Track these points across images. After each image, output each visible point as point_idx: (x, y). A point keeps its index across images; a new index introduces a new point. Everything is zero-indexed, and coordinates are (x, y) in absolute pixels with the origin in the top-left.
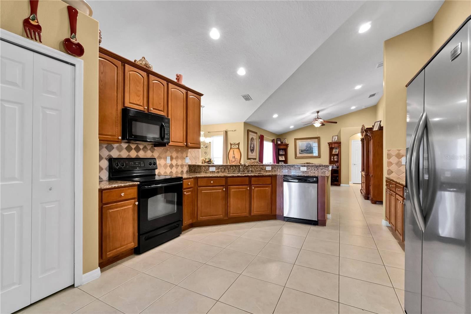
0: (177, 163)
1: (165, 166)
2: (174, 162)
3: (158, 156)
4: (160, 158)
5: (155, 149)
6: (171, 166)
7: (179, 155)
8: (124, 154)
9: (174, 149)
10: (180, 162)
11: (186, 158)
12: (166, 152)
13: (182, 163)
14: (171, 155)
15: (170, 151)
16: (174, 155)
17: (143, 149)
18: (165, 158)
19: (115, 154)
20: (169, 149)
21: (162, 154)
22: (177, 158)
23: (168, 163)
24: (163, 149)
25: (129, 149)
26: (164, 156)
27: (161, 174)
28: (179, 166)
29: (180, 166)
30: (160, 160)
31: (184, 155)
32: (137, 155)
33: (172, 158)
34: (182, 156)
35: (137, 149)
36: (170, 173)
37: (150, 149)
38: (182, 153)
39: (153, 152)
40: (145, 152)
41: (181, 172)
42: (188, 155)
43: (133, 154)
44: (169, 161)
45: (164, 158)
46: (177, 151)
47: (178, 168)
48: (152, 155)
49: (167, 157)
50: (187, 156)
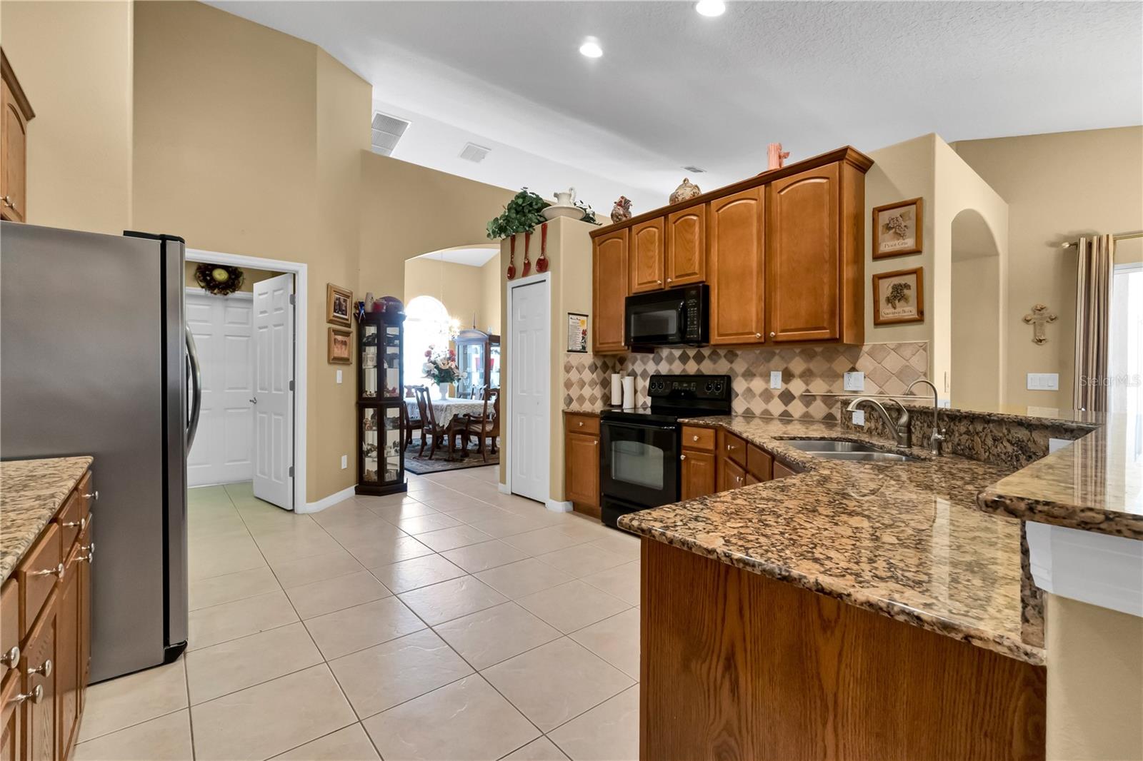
0: (807, 391)
1: (767, 395)
2: (797, 387)
3: (745, 371)
4: (749, 375)
5: (736, 355)
6: (787, 397)
7: (817, 365)
8: (677, 368)
9: (798, 351)
10: (818, 387)
11: (845, 374)
12: (769, 361)
13: (830, 391)
14: (785, 366)
15: (783, 358)
16: (798, 365)
17: (710, 357)
18: (766, 377)
19: (664, 368)
20: (777, 351)
21: (755, 365)
22: (807, 375)
23: (775, 389)
24: (761, 353)
25: (684, 359)
26: (762, 368)
27: (753, 414)
28: (815, 400)
29: (817, 397)
30: (752, 380)
31: (841, 363)
32: (698, 370)
33: (787, 376)
34: (830, 368)
35: (699, 358)
36: (780, 415)
37: (725, 356)
38: (830, 359)
39: (731, 362)
40: (715, 362)
41: (823, 419)
42: (858, 366)
43: (692, 368)
44: (776, 382)
45: (761, 376)
46: (810, 356)
47: (811, 403)
48: (731, 368)
49: (772, 372)
50: (853, 369)
